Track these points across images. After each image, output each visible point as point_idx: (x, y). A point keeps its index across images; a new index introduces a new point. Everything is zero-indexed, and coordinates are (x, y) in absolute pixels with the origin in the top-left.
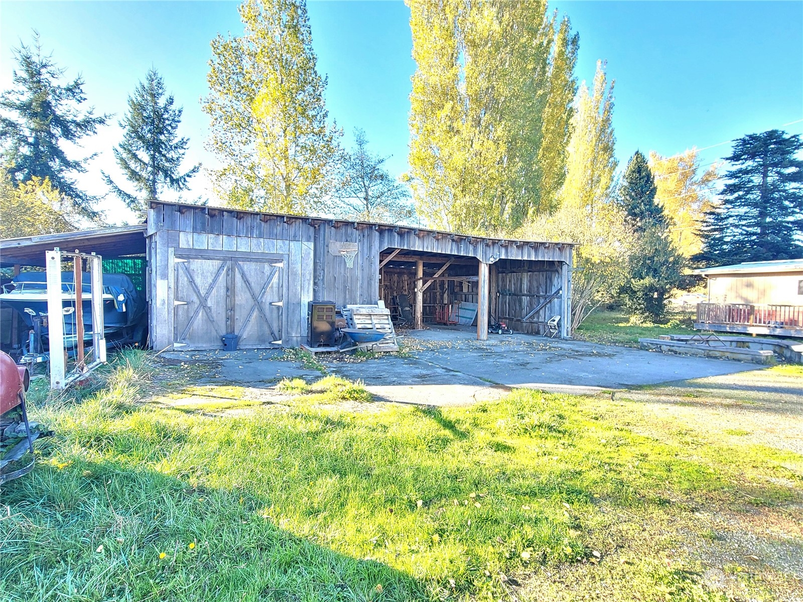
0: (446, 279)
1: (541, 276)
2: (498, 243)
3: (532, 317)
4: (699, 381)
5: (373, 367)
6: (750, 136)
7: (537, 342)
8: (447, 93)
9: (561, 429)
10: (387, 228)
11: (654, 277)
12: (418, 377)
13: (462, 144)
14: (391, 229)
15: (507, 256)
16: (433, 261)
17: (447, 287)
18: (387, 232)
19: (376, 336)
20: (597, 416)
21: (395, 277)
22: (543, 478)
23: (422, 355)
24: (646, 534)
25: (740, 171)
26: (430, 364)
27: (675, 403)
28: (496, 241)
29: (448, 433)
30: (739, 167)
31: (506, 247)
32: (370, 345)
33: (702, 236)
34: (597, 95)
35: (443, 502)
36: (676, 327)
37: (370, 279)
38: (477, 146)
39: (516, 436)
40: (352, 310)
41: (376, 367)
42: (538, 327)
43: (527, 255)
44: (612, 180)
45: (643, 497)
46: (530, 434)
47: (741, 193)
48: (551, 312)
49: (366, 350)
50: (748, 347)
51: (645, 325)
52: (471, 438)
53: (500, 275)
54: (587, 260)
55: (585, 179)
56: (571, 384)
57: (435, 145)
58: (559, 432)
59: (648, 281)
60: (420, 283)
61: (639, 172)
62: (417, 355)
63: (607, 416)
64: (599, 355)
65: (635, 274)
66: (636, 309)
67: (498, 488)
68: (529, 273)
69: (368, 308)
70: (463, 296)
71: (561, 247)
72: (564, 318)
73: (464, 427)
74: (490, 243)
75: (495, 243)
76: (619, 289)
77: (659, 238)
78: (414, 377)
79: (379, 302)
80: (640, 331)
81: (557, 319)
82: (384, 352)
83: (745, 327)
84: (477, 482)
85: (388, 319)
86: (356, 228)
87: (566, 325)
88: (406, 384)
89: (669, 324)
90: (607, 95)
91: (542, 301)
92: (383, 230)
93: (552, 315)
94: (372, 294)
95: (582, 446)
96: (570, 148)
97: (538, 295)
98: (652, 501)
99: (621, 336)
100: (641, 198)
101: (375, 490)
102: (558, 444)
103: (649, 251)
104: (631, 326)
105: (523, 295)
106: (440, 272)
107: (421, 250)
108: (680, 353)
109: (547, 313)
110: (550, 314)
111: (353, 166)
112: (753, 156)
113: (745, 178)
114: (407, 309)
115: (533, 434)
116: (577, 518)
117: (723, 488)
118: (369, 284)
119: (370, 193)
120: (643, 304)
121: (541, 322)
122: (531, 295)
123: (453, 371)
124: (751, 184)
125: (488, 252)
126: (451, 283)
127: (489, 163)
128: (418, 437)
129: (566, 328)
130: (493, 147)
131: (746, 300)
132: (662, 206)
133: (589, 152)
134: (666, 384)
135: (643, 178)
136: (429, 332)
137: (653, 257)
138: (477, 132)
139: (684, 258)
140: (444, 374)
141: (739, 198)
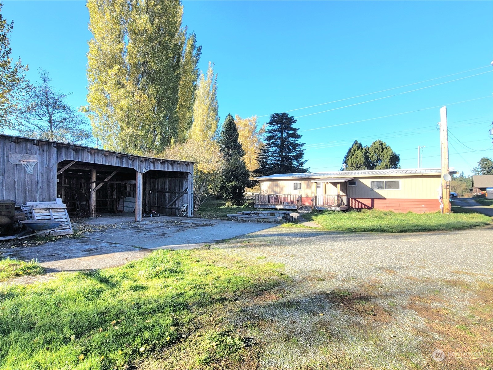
0: (115, 182)
1: (176, 181)
2: (148, 160)
3: (172, 205)
4: (251, 234)
5: (49, 248)
6: (276, 114)
7: (174, 220)
8: (116, 59)
9: (177, 270)
10: (64, 146)
11: (236, 181)
12: (87, 251)
13: (127, 94)
14: (68, 146)
15: (155, 168)
16: (103, 170)
17: (115, 187)
18: (64, 148)
19: (53, 225)
20: (199, 260)
21: (75, 181)
22: (161, 302)
23: (93, 235)
24: (211, 318)
25: (272, 130)
26: (98, 241)
27: (239, 247)
28: (147, 159)
29: (103, 286)
30: (272, 128)
31: (154, 163)
32: (47, 232)
33: (258, 160)
34: (209, 80)
35: (91, 332)
36: (247, 207)
37: (49, 182)
38: (137, 97)
39: (150, 279)
40: (32, 206)
41: (52, 248)
42: (175, 211)
43: (167, 168)
44: (217, 128)
45: (214, 299)
46: (159, 277)
47: (273, 141)
48: (182, 201)
49: (44, 236)
50: (275, 216)
51: (233, 207)
52: (118, 286)
53: (152, 180)
54: (201, 172)
55: (204, 126)
56: (188, 244)
57: (106, 91)
58: (176, 272)
59: (233, 183)
60: (94, 185)
61: (230, 125)
62: (89, 235)
63: (205, 259)
64: (207, 225)
65: (228, 179)
66: (228, 198)
67: (132, 313)
68: (169, 179)
69: (48, 204)
70: (127, 193)
71: (187, 164)
72: (190, 205)
73: (115, 280)
74: (143, 160)
75: (147, 160)
76: (220, 187)
77: (239, 161)
78: (84, 251)
79: (57, 199)
80: (229, 210)
81: (186, 206)
82: (61, 236)
83: (275, 205)
84: (118, 313)
85: (64, 211)
86: (36, 145)
87: (191, 209)
88: (75, 257)
89: (244, 206)
90: (214, 81)
91: (177, 195)
92: (60, 147)
93: (183, 203)
94: (51, 194)
95: (187, 278)
96: (195, 107)
97: (175, 192)
98: (218, 300)
99: (220, 214)
100: (231, 139)
101: (35, 338)
102: (174, 280)
103: (234, 167)
104: (226, 208)
105: (166, 192)
106: (109, 177)
107: (93, 162)
108: (246, 221)
109: (180, 203)
110: (182, 203)
111: (37, 96)
112: (277, 124)
113: (275, 133)
114: (85, 203)
115: (160, 276)
116: (177, 319)
117: (250, 286)
118: (48, 186)
119: (53, 118)
120: (232, 196)
121: (176, 208)
122: (170, 191)
123: (114, 244)
124: (277, 137)
125: (142, 166)
126: (119, 185)
127: (145, 109)
128: (78, 293)
129: (191, 211)
130: (147, 100)
131: (275, 192)
132: (241, 144)
133: (206, 110)
134: (236, 237)
135: (232, 128)
136: (101, 219)
137: (236, 171)
138: (137, 88)
139: (250, 171)
140: (107, 246)
141: (273, 143)
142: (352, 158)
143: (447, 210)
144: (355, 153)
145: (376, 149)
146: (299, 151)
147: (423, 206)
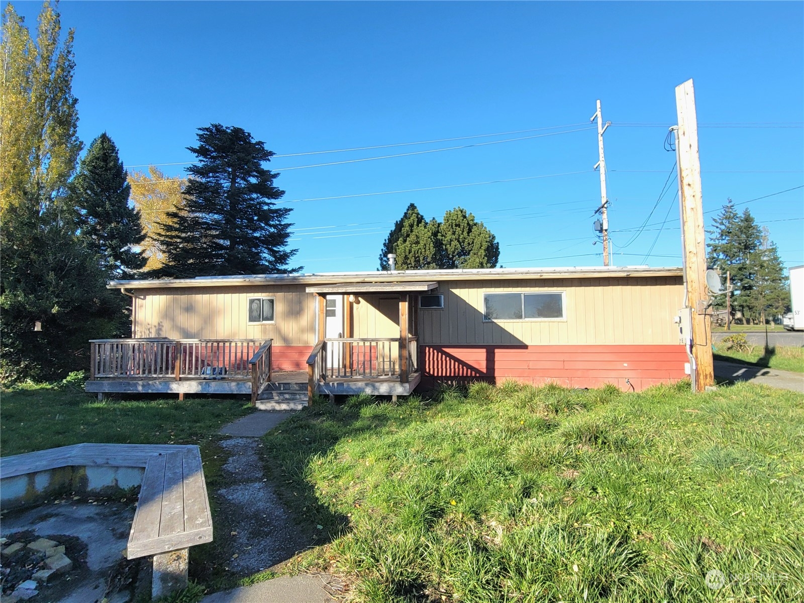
25: (205, 168)
30: (205, 163)
33: (163, 243)
61: (106, 160)
83: (167, 382)
113: (213, 178)
142: (407, 242)
143: (708, 380)
144: (412, 231)
145: (456, 225)
146: (275, 226)
147: (625, 365)
